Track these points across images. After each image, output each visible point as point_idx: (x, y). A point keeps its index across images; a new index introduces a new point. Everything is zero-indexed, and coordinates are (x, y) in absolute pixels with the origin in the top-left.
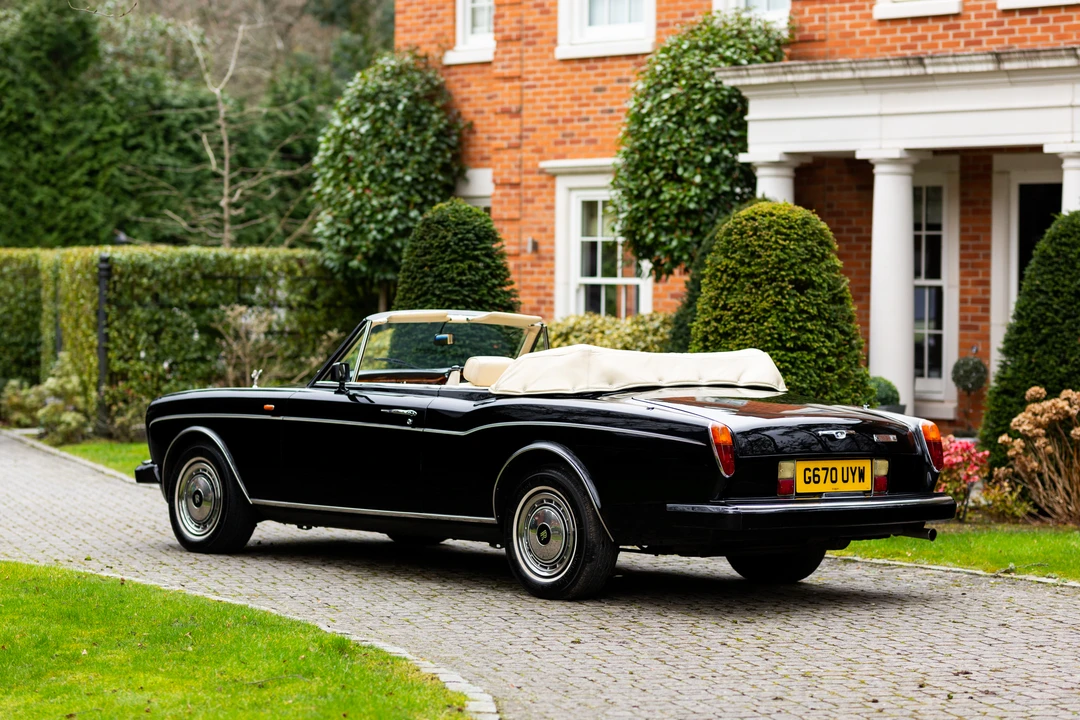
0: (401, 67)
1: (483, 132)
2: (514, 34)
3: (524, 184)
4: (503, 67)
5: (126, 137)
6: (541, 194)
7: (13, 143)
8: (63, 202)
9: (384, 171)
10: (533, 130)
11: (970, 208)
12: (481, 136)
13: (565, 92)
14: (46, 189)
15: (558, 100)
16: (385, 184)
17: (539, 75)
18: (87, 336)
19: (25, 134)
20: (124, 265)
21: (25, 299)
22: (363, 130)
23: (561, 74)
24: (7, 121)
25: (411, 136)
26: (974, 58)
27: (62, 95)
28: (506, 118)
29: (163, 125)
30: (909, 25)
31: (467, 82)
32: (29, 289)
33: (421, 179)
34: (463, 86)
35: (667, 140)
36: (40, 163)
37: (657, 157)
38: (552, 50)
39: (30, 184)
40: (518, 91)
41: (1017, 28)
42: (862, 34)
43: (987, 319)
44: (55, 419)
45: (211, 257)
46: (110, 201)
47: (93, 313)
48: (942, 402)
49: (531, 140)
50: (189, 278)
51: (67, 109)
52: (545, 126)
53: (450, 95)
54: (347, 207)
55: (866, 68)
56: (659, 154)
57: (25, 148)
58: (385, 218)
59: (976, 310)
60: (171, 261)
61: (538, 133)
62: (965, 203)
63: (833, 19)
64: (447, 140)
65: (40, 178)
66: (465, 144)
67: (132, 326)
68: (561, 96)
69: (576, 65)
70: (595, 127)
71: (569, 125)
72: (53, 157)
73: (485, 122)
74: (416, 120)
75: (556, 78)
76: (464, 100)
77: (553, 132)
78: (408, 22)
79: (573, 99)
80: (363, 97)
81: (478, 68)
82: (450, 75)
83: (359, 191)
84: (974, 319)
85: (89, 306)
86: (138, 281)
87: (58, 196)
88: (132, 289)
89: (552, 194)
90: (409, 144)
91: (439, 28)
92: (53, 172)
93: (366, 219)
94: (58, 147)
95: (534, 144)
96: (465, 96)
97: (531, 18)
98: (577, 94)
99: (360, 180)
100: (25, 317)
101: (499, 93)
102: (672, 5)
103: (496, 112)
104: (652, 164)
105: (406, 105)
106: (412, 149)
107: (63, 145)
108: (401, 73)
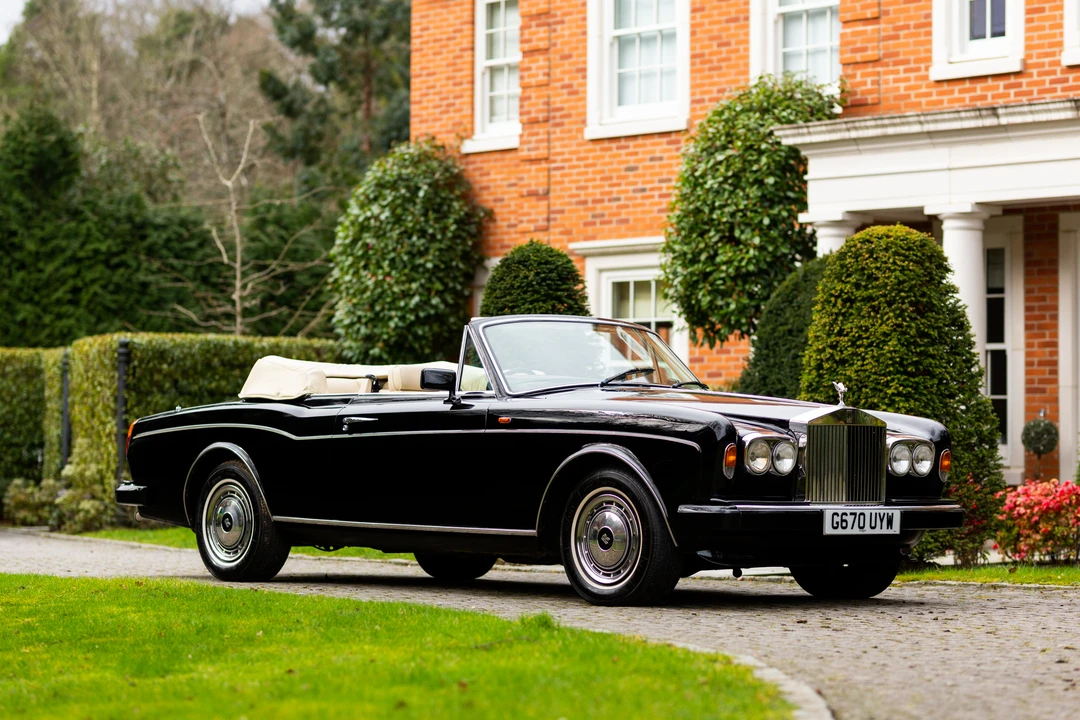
0: (419, 155)
1: (503, 220)
2: (541, 116)
4: (529, 150)
5: (111, 254)
8: (47, 319)
9: (405, 258)
10: (562, 212)
11: (1036, 269)
12: (502, 224)
13: (595, 173)
14: (28, 307)
15: (586, 181)
16: (406, 271)
17: (567, 156)
18: (103, 423)
19: (8, 253)
20: (146, 350)
21: (27, 399)
22: (383, 217)
23: (591, 155)
25: (431, 222)
27: (45, 213)
28: (533, 201)
29: (145, 243)
30: (967, 85)
31: (485, 171)
32: (31, 388)
33: (442, 266)
34: (482, 175)
35: (723, 203)
36: (23, 281)
37: (713, 220)
38: (581, 131)
39: (14, 302)
40: (546, 173)
42: (917, 96)
43: (1055, 381)
45: (231, 344)
46: (93, 319)
47: (111, 399)
48: (1008, 468)
49: (559, 222)
50: (208, 365)
51: (49, 228)
52: (574, 207)
53: (468, 183)
54: (368, 294)
55: (936, 121)
56: (715, 216)
57: (9, 266)
58: (407, 305)
59: (1044, 373)
60: (190, 348)
61: (566, 215)
62: (1029, 263)
63: (886, 82)
64: (467, 228)
66: (485, 232)
68: (590, 176)
69: (606, 145)
70: (627, 206)
71: (599, 206)
72: (35, 276)
73: (505, 210)
74: (436, 207)
75: (585, 158)
76: (482, 188)
77: (582, 213)
78: (424, 113)
79: (602, 179)
80: (381, 185)
81: (498, 156)
82: (467, 164)
83: (380, 278)
84: (1041, 381)
86: (158, 367)
87: (42, 314)
88: (152, 375)
90: (431, 231)
91: (457, 117)
92: (36, 290)
93: (387, 306)
94: (41, 265)
95: (563, 225)
96: (484, 184)
97: (558, 99)
98: (607, 174)
99: (381, 267)
100: (27, 417)
101: (525, 176)
102: (707, 81)
103: (522, 196)
104: (707, 227)
105: (426, 192)
106: (433, 236)
107: (46, 263)
108: (419, 161)
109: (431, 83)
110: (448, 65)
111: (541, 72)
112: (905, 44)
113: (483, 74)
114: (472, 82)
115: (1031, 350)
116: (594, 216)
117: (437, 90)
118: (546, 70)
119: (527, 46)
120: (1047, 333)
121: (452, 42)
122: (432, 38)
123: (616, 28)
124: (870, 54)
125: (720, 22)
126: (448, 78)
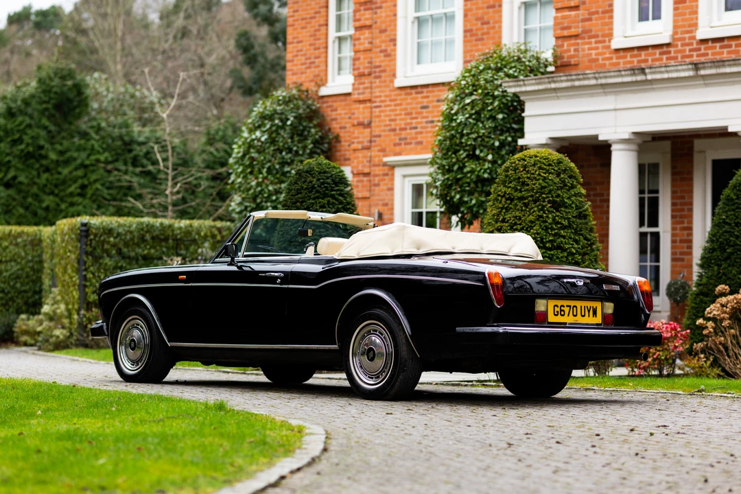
0: (289, 97)
1: (345, 141)
2: (366, 71)
3: (372, 173)
4: (359, 94)
5: (107, 162)
6: (384, 180)
7: (28, 166)
9: (277, 167)
10: (379, 136)
11: (678, 177)
12: (344, 144)
13: (401, 110)
14: (51, 197)
15: (396, 115)
16: (278, 176)
17: (383, 98)
18: (71, 278)
19: (38, 161)
20: (98, 228)
21: (32, 261)
22: (263, 139)
23: (399, 98)
24: (26, 151)
25: (296, 143)
26: (680, 68)
27: (64, 134)
28: (361, 129)
29: (132, 155)
30: (636, 52)
31: (335, 107)
32: (35, 254)
34: (332, 111)
35: (469, 131)
36: (47, 180)
37: (462, 143)
38: (392, 82)
39: (41, 194)
40: (369, 110)
41: (710, 52)
42: (603, 59)
43: (690, 253)
44: (49, 333)
45: (158, 225)
47: (76, 261)
48: (659, 312)
49: (377, 143)
50: (142, 239)
51: (66, 143)
52: (388, 133)
53: (323, 116)
54: (252, 191)
55: (606, 77)
56: (463, 141)
57: (38, 169)
58: (277, 199)
59: (683, 247)
60: (130, 227)
61: (382, 138)
62: (675, 173)
63: (583, 50)
64: (321, 146)
65: (47, 190)
66: (333, 150)
67: (102, 271)
68: (398, 112)
69: (409, 91)
70: (421, 133)
71: (403, 132)
72: (56, 176)
73: (347, 134)
74: (299, 132)
75: (395, 100)
76: (332, 120)
77: (393, 137)
78: (295, 68)
79: (406, 114)
80: (263, 117)
81: (342, 98)
82: (323, 103)
83: (260, 180)
84: (681, 253)
85: (73, 256)
86: (107, 239)
87: (60, 202)
88: (103, 246)
89: (392, 179)
90: (295, 148)
91: (316, 71)
92: (56, 186)
93: (264, 200)
94: (60, 169)
95: (380, 146)
96: (333, 117)
97: (378, 60)
98: (409, 111)
99: (261, 173)
100: (31, 273)
101: (356, 111)
102: (474, 48)
103: (354, 125)
104: (458, 148)
105: (292, 121)
106: (297, 152)
107: (63, 168)
108: (290, 101)
109: (299, 48)
110: (311, 36)
111: (367, 41)
112: (596, 25)
113: (334, 42)
114: (326, 48)
115: (675, 232)
116: (400, 139)
117: (303, 53)
118: (370, 40)
119: (358, 24)
120: (686, 221)
121: (313, 21)
122: (300, 17)
123: (416, 11)
124: (573, 31)
125: (482, 8)
126: (311, 45)
